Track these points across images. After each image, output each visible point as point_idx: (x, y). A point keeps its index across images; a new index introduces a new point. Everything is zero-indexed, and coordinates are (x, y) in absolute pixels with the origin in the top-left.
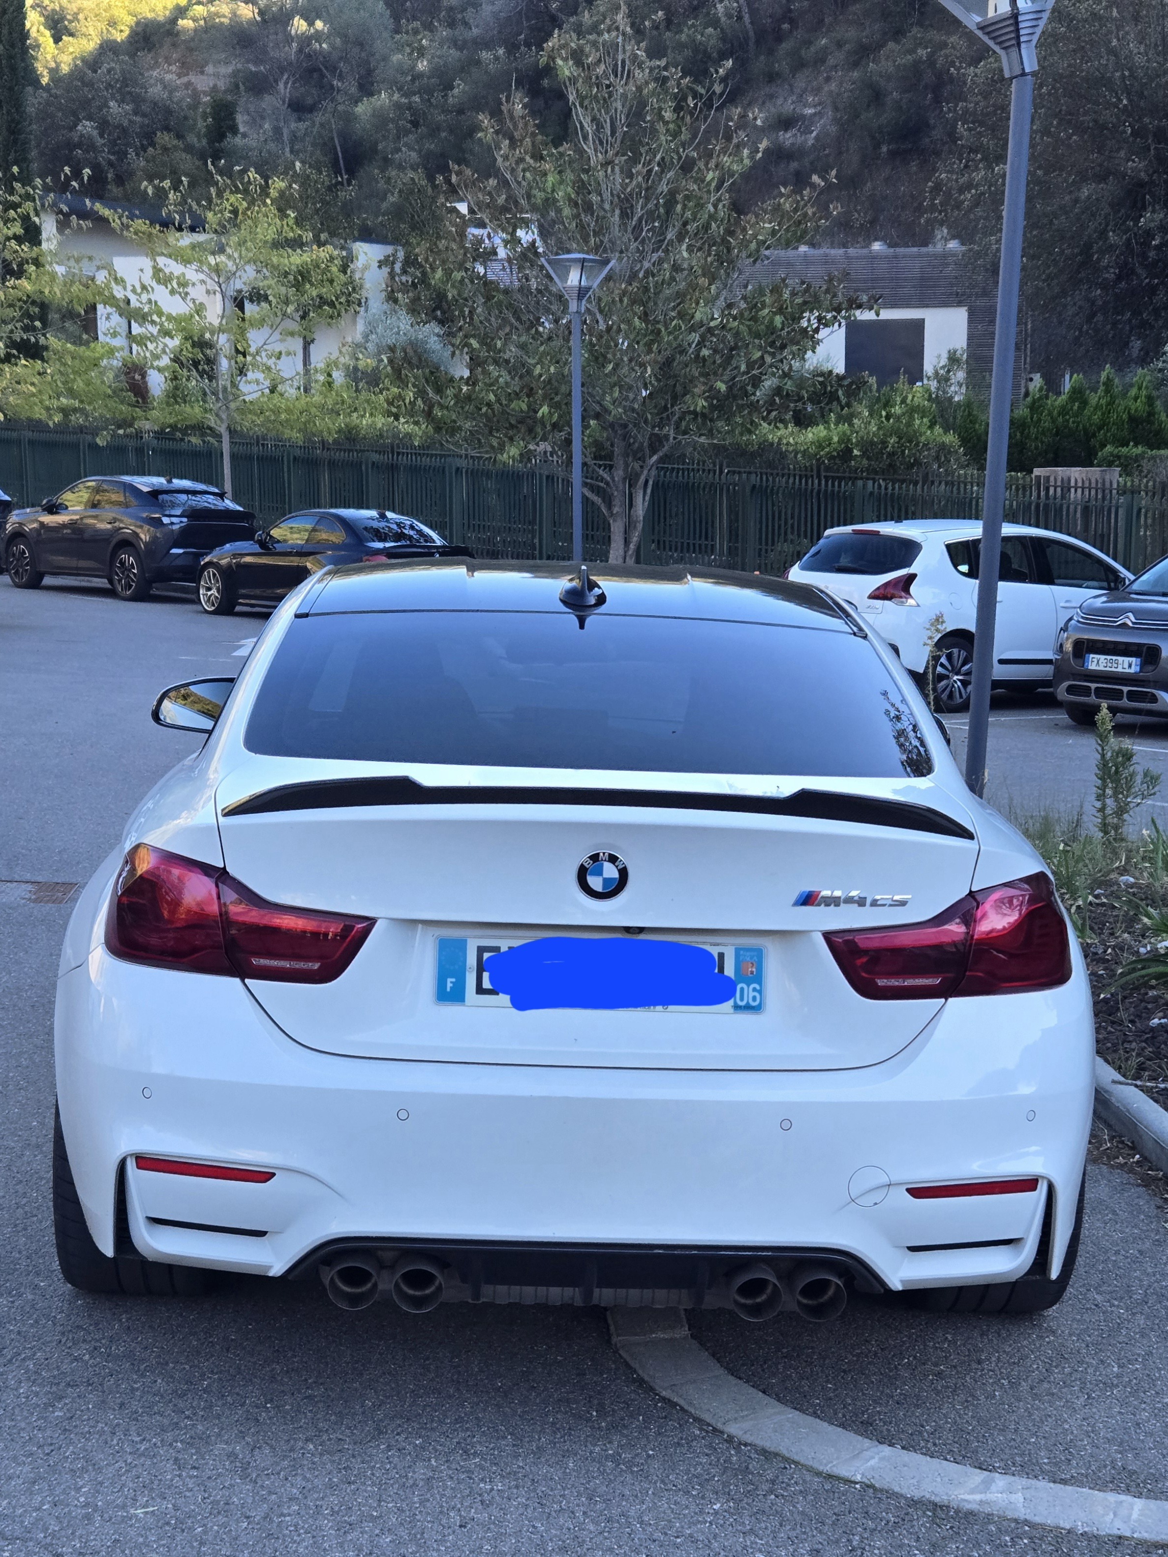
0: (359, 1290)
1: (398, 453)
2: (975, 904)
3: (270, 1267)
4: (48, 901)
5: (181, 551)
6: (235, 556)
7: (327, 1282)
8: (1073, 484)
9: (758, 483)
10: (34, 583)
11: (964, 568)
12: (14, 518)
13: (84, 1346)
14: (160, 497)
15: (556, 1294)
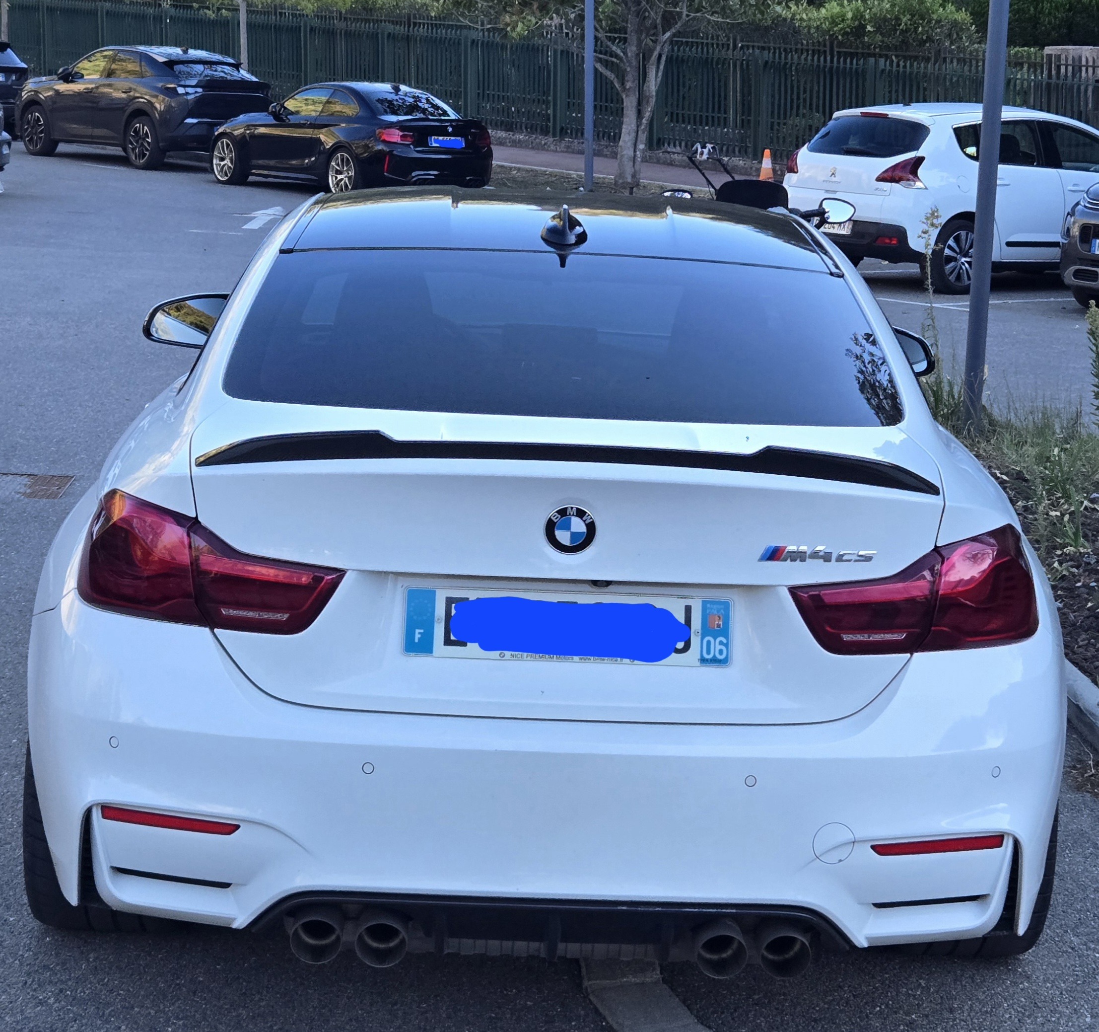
0: (323, 942)
1: (415, 24)
2: (940, 559)
3: (234, 919)
4: (42, 497)
5: (195, 121)
6: (248, 127)
7: (291, 932)
8: (1084, 63)
9: (771, 60)
10: (48, 150)
11: (972, 150)
12: (30, 85)
13: (49, 988)
14: (177, 68)
15: (522, 947)
